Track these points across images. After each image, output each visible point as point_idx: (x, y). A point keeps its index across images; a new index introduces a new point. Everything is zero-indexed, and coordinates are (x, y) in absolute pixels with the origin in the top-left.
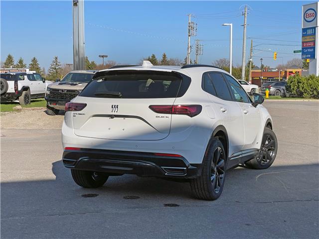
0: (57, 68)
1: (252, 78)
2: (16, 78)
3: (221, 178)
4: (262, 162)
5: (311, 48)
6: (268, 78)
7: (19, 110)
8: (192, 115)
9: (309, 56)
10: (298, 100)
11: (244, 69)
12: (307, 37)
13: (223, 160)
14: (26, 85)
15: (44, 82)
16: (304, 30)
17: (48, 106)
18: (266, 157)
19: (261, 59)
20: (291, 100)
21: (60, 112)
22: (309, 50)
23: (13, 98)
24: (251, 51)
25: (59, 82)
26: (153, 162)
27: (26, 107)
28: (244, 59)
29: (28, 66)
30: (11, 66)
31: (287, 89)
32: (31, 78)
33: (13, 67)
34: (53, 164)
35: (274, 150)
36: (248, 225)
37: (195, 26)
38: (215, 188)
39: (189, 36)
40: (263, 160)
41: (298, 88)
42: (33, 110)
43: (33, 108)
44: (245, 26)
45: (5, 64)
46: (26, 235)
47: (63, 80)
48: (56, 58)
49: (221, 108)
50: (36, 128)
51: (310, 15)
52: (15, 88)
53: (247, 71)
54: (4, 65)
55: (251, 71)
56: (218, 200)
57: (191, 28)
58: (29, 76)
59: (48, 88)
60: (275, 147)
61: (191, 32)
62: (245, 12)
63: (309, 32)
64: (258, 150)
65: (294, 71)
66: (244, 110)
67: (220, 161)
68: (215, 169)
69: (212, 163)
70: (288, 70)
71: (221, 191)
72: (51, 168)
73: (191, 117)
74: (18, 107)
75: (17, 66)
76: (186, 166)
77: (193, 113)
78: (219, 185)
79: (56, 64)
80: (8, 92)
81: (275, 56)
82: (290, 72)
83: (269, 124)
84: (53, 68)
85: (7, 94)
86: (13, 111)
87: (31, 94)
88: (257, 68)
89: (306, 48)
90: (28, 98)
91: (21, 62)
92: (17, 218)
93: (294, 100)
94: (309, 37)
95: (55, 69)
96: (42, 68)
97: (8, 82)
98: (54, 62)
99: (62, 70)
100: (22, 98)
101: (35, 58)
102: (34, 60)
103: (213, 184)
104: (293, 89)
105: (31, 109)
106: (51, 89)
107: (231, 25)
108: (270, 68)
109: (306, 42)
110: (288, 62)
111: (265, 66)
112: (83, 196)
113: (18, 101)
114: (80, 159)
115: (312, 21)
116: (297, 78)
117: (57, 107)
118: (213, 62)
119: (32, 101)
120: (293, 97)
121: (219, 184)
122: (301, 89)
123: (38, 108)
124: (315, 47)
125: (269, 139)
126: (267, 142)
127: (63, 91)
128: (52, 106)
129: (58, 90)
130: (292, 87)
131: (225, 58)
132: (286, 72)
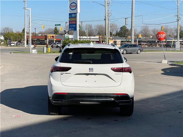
5: (74, 25)
9: (73, 29)
12: (72, 19)
16: (70, 14)
19: (35, 29)
22: (73, 26)
28: (26, 28)
51: (74, 6)
63: (73, 15)
65: (51, 35)
73: (131, 73)
81: (43, 27)
89: (72, 25)
94: (73, 18)
107: (30, 9)
109: (71, 21)
115: (75, 9)
124: (76, 24)
131: (8, 27)
132: (46, 36)
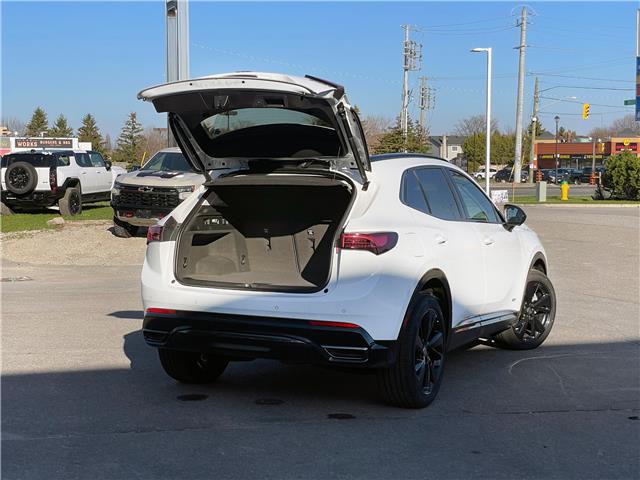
0: (134, 135)
1: (538, 156)
2: (52, 162)
3: (436, 367)
4: (526, 335)
6: (571, 156)
7: (58, 227)
8: (378, 251)
10: (627, 206)
11: (519, 138)
13: (440, 334)
14: (72, 175)
15: (108, 169)
17: (116, 220)
18: (533, 327)
19: (557, 118)
20: (611, 206)
21: (139, 231)
23: (47, 202)
24: (536, 102)
25: (138, 172)
26: (307, 337)
27: (74, 220)
28: (520, 118)
29: (75, 131)
30: (42, 133)
31: (605, 182)
32: (84, 160)
33: (45, 135)
34: (125, 337)
35: (548, 312)
36: (475, 452)
37: (418, 49)
38: (424, 385)
39: (406, 70)
40: (528, 333)
41: (628, 180)
42: (87, 226)
43: (86, 222)
44: (523, 49)
45: (30, 127)
46: (78, 466)
47: (147, 168)
48: (134, 116)
49: (437, 235)
50: (94, 263)
52: (51, 181)
53: (527, 143)
54: (26, 130)
55: (535, 142)
56: (430, 408)
57: (409, 54)
58: (78, 157)
59: (116, 183)
60: (550, 307)
61: (409, 62)
62: (523, 19)
64: (516, 314)
65: (627, 141)
66: (487, 237)
67: (433, 334)
68: (424, 349)
69: (418, 338)
70: (615, 140)
71: (435, 390)
72: (122, 344)
73: (377, 254)
74: (58, 220)
75: (54, 133)
76: (367, 346)
77: (380, 248)
78: (432, 380)
79: (134, 128)
80: (37, 189)
81: (585, 110)
82: (618, 144)
83: (539, 263)
84: (127, 137)
85: (36, 193)
86: (48, 227)
87: (83, 193)
88: (549, 135)
90: (77, 201)
91: (61, 123)
92: (61, 436)
93: (619, 206)
95: (131, 137)
96: (104, 137)
97: (37, 169)
98: (128, 123)
99: (145, 140)
100: (65, 201)
101: (89, 117)
102: (89, 120)
103: (419, 378)
104: (617, 183)
105: (81, 223)
106: (122, 185)
107: (490, 50)
108: (577, 134)
110: (615, 124)
111: (566, 131)
112: (179, 398)
113: (57, 208)
114: (174, 330)
116: (625, 159)
117: (134, 221)
118: (458, 123)
119: (84, 208)
120: (617, 199)
121: (432, 378)
122: (633, 183)
123: (97, 222)
125: (539, 291)
126: (535, 298)
127: (145, 189)
128: (123, 219)
129: (136, 187)
130: (615, 179)
132: (608, 144)
